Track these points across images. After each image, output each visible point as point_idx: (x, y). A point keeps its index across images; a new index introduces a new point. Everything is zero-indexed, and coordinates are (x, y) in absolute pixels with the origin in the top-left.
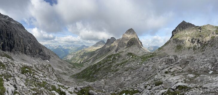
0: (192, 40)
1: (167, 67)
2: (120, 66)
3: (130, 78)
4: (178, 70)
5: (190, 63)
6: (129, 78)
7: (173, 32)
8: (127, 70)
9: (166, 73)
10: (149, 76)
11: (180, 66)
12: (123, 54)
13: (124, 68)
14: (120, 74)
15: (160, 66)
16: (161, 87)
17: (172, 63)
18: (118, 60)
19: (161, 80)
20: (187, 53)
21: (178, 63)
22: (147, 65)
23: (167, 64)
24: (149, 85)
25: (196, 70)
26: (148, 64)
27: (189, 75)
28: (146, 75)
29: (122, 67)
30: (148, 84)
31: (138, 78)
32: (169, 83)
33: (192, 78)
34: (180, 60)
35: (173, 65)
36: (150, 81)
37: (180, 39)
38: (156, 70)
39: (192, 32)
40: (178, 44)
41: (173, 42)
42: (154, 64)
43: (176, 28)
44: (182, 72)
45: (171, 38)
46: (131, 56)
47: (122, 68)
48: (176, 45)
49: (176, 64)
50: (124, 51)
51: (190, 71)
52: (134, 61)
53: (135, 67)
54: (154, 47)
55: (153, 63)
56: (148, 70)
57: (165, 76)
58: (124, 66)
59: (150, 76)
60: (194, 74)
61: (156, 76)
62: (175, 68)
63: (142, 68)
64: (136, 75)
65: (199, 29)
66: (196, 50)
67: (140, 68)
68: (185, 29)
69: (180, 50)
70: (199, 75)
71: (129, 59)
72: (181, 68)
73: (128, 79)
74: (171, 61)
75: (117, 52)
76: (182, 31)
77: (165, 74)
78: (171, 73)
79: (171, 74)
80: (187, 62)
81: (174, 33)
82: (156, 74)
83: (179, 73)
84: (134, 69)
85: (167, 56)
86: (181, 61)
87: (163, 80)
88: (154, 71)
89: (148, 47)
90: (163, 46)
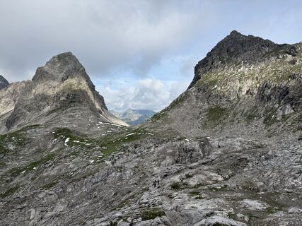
0: (262, 90)
1: (178, 172)
2: (24, 175)
3: (63, 207)
4: (211, 182)
5: (250, 164)
6: (60, 208)
7: (197, 68)
8: (50, 186)
9: (175, 187)
10: (123, 196)
11: (218, 171)
12: (37, 135)
13: (42, 179)
14: (25, 200)
15: (156, 166)
16: (159, 223)
17: (192, 159)
18: (16, 153)
19: (160, 206)
20: (243, 134)
21: (211, 162)
22: (118, 164)
23: (177, 162)
24: (125, 220)
25: (271, 190)
26: (122, 160)
27: (247, 201)
28: (116, 194)
29: (31, 176)
30: (120, 217)
31: (91, 204)
32: (182, 216)
33: (258, 211)
34: (219, 152)
35: (196, 167)
36: (127, 210)
37: (219, 89)
38: (145, 176)
39: (263, 65)
40: (214, 103)
41: (197, 98)
42: (139, 162)
43: (209, 55)
44: (224, 189)
45: (190, 87)
46: (67, 140)
47: (33, 179)
48: (206, 106)
49: (204, 164)
50: (42, 122)
51: (252, 192)
52: (75, 154)
53: (80, 171)
54: (141, 112)
55: (138, 156)
56: (121, 179)
57: (170, 197)
58: (39, 172)
59: (127, 196)
60: (263, 200)
61: (146, 194)
62: (203, 177)
63: (103, 172)
64: (81, 197)
65: (290, 54)
66: (274, 126)
67: (96, 175)
68: (237, 56)
69: (217, 122)
70: (282, 207)
71: (61, 149)
72: (220, 179)
73: (54, 212)
74: (189, 153)
75: (15, 129)
76: (229, 63)
77: (170, 191)
78: (191, 190)
79: (190, 193)
80: (241, 160)
81: (201, 70)
82: (147, 189)
83: (214, 192)
84: (78, 177)
85: (179, 139)
86: (220, 156)
87: (167, 206)
88: (139, 181)
89: (124, 111)
90: (167, 109)
